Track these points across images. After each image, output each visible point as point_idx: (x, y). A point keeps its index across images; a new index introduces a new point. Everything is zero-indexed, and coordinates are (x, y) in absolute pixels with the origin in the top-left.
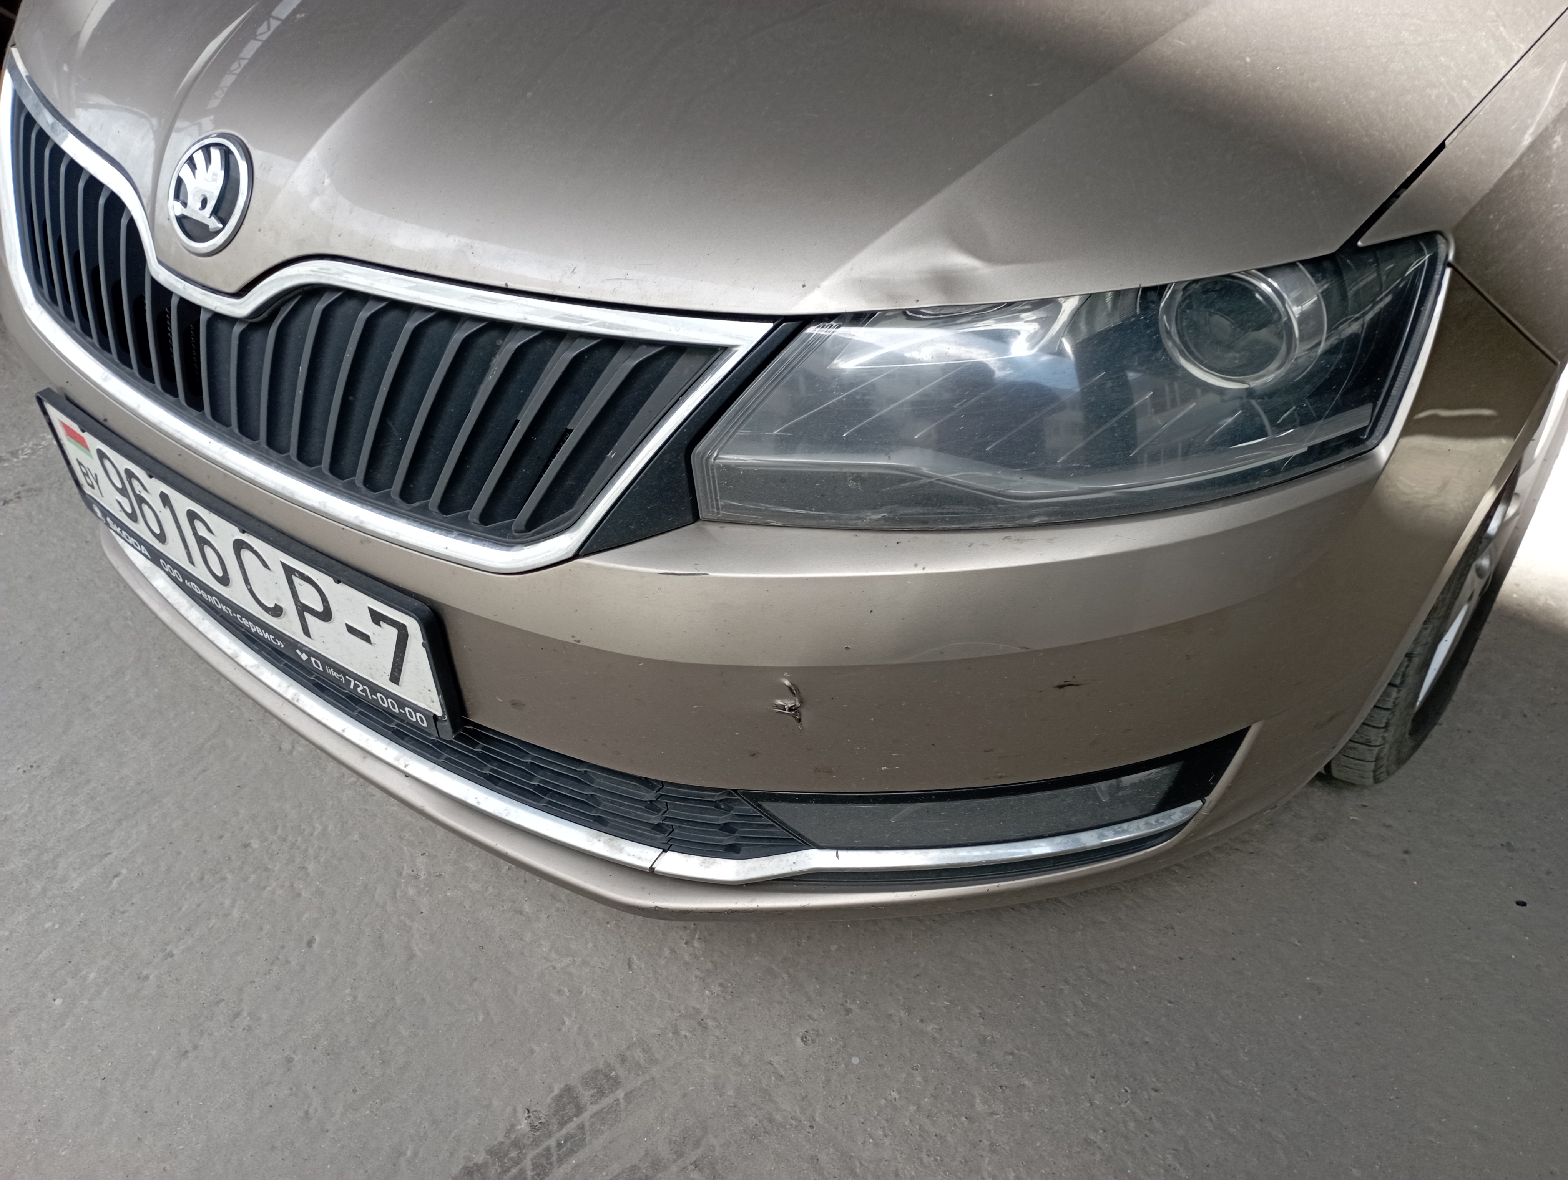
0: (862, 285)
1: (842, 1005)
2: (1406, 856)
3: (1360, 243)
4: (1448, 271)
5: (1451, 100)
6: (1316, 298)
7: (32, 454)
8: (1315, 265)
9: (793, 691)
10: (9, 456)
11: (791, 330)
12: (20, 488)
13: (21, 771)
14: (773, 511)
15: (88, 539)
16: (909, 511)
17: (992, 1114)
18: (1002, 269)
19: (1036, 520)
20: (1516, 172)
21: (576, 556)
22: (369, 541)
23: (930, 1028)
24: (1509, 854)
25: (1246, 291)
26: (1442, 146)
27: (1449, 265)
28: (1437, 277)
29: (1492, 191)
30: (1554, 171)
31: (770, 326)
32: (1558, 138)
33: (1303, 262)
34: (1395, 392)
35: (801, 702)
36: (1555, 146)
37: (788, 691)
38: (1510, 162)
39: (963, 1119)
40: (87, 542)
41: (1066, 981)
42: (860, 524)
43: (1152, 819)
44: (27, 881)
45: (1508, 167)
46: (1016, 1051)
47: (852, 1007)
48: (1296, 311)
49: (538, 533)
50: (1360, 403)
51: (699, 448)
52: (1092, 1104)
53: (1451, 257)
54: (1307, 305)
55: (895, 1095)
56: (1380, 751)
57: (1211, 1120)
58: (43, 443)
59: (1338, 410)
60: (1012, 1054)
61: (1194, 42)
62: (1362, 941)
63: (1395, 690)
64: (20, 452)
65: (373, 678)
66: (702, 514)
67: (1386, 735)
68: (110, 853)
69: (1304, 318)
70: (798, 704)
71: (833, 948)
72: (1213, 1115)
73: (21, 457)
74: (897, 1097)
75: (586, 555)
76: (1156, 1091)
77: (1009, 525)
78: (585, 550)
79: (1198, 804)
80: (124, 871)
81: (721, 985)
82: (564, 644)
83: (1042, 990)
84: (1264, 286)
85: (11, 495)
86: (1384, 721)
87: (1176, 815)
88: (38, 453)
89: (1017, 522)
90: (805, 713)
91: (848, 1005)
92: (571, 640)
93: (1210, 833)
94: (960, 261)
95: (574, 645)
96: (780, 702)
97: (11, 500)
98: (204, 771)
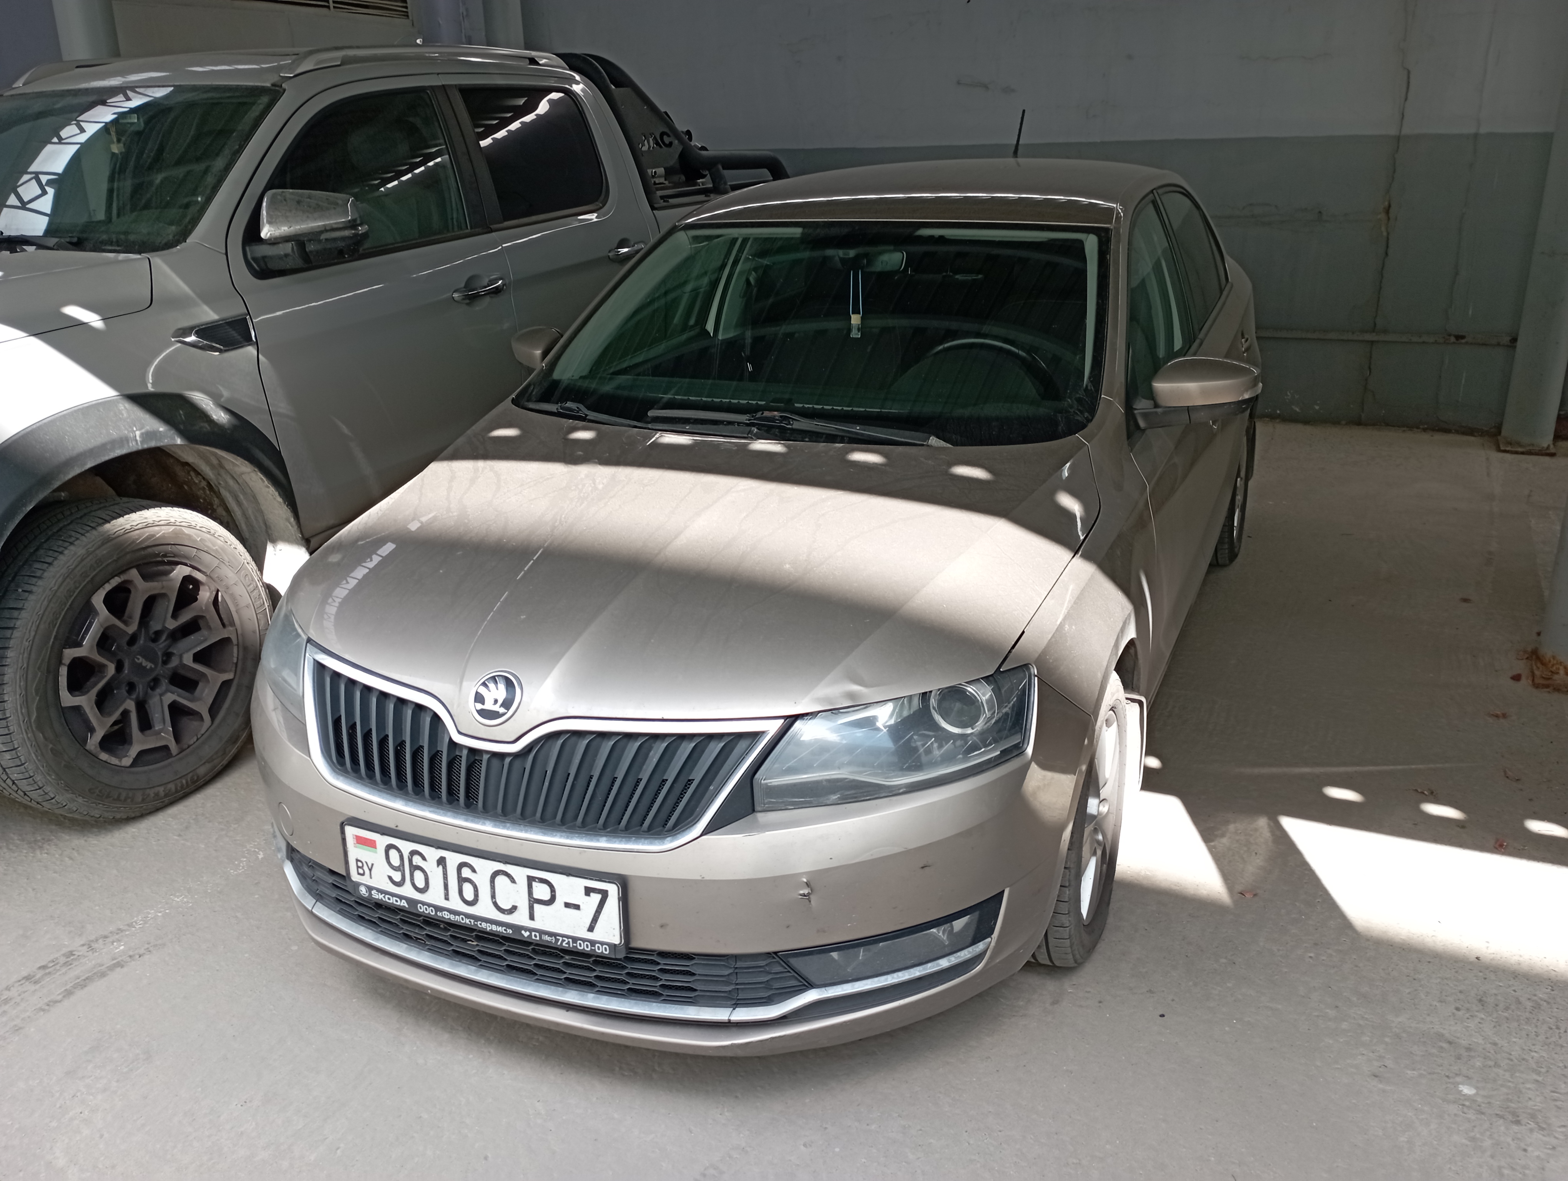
0: (819, 700)
1: (821, 1126)
2: (1101, 1004)
3: (1001, 670)
4: (1036, 678)
5: (1023, 615)
6: (990, 693)
7: (145, 923)
8: (987, 679)
9: (808, 884)
10: (126, 928)
11: (791, 722)
12: (147, 946)
13: (239, 1106)
14: (790, 802)
15: (217, 969)
16: (849, 793)
17: (918, 1158)
18: (872, 689)
19: (901, 791)
20: (1053, 640)
21: (701, 835)
22: (585, 851)
23: (873, 1127)
24: (1152, 995)
25: (964, 692)
26: (1023, 632)
27: (1036, 676)
28: (1033, 681)
29: (1045, 647)
30: (1068, 639)
31: (783, 721)
32: (1067, 626)
33: (982, 678)
34: (1028, 727)
35: (811, 891)
36: (1066, 629)
37: (805, 884)
38: (1050, 636)
39: (904, 1163)
40: (218, 970)
41: (940, 1092)
42: (828, 802)
43: (970, 949)
44: (276, 1162)
45: (1049, 638)
46: (923, 1129)
47: (827, 1126)
48: (984, 699)
49: (678, 830)
50: (1016, 733)
51: (757, 776)
52: (969, 1144)
53: (1036, 673)
54: (987, 696)
55: (863, 1160)
56: (1070, 930)
57: (1031, 1138)
58: (150, 916)
59: (1007, 737)
60: (921, 1130)
61: (923, 601)
62: (1087, 1046)
63: (1067, 889)
64: (134, 924)
65: (574, 933)
66: (757, 808)
67: (1070, 919)
68: (327, 1138)
69: (988, 701)
70: (810, 891)
71: (807, 1101)
72: (1032, 1137)
73: (137, 927)
74: (865, 1161)
75: (706, 834)
76: (1000, 1131)
77: (891, 794)
78: (705, 832)
79: (989, 940)
80: (342, 1145)
81: (748, 1130)
82: (696, 882)
83: (928, 1099)
84: (969, 689)
85: (142, 951)
86: (1067, 909)
87: (980, 946)
88: (149, 922)
89: (894, 793)
90: (812, 897)
91: (824, 1126)
92: (700, 878)
93: (998, 961)
94: (855, 688)
95: (701, 880)
96: (802, 892)
97: (144, 953)
98: (370, 1084)
